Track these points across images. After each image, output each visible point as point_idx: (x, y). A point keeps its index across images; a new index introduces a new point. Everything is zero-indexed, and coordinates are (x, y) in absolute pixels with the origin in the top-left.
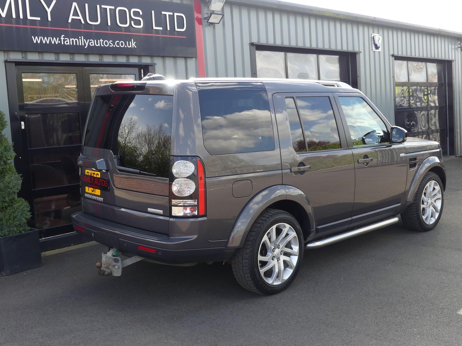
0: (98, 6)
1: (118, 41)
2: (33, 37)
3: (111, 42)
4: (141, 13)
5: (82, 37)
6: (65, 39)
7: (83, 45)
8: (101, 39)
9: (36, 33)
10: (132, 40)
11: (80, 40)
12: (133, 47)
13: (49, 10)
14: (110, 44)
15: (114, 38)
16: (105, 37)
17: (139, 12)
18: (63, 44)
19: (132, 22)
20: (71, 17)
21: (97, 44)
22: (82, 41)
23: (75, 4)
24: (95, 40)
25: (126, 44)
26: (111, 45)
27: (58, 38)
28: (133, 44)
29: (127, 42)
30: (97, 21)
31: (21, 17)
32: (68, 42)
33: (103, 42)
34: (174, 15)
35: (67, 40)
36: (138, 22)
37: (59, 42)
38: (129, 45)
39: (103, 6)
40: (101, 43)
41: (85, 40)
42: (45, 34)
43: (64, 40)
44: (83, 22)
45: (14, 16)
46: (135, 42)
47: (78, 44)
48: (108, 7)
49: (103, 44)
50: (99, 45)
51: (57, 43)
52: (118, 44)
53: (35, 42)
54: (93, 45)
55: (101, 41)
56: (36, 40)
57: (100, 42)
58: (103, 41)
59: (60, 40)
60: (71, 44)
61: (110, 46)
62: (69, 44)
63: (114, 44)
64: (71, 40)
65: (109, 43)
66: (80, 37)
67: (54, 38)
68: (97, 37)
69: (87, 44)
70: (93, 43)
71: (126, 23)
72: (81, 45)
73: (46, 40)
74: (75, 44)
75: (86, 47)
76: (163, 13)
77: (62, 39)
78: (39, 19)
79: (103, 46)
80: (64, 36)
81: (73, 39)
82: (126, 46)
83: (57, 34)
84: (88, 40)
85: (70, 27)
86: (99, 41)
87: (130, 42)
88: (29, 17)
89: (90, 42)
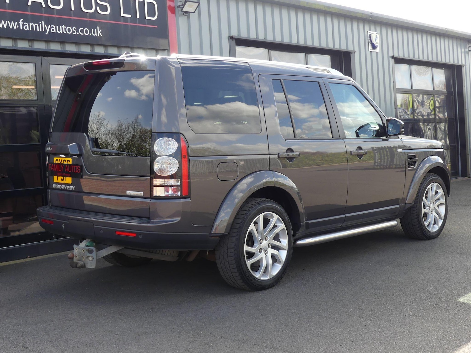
1: (83, 29)
3: (74, 29)
5: (43, 22)
6: (24, 23)
7: (44, 31)
8: (64, 26)
10: (98, 27)
11: (40, 25)
12: (99, 35)
14: (73, 31)
15: (78, 25)
16: (68, 23)
18: (21, 29)
19: (98, 8)
21: (59, 30)
22: (42, 27)
24: (57, 26)
25: (90, 32)
26: (74, 32)
27: (16, 23)
28: (98, 32)
29: (92, 30)
30: (59, 5)
32: (28, 27)
33: (65, 29)
34: (144, 1)
35: (26, 25)
36: (104, 8)
37: (18, 27)
38: (94, 33)
40: (63, 29)
41: (45, 25)
43: (23, 25)
44: (44, 6)
46: (101, 30)
47: (38, 30)
49: (66, 31)
50: (61, 32)
51: (15, 28)
52: (82, 31)
54: (55, 31)
55: (64, 27)
57: (62, 28)
58: (65, 27)
59: (18, 24)
60: (31, 29)
61: (73, 33)
62: (28, 29)
63: (78, 31)
64: (31, 25)
65: (73, 30)
66: (40, 22)
67: (12, 22)
68: (59, 23)
69: (48, 31)
70: (54, 29)
71: (91, 9)
72: (41, 30)
73: (3, 24)
74: (34, 30)
75: (46, 34)
77: (21, 23)
79: (65, 33)
80: (23, 20)
81: (33, 24)
82: (91, 34)
83: (15, 18)
84: (49, 26)
85: (29, 11)
86: (61, 27)
87: (96, 30)
89: (51, 28)
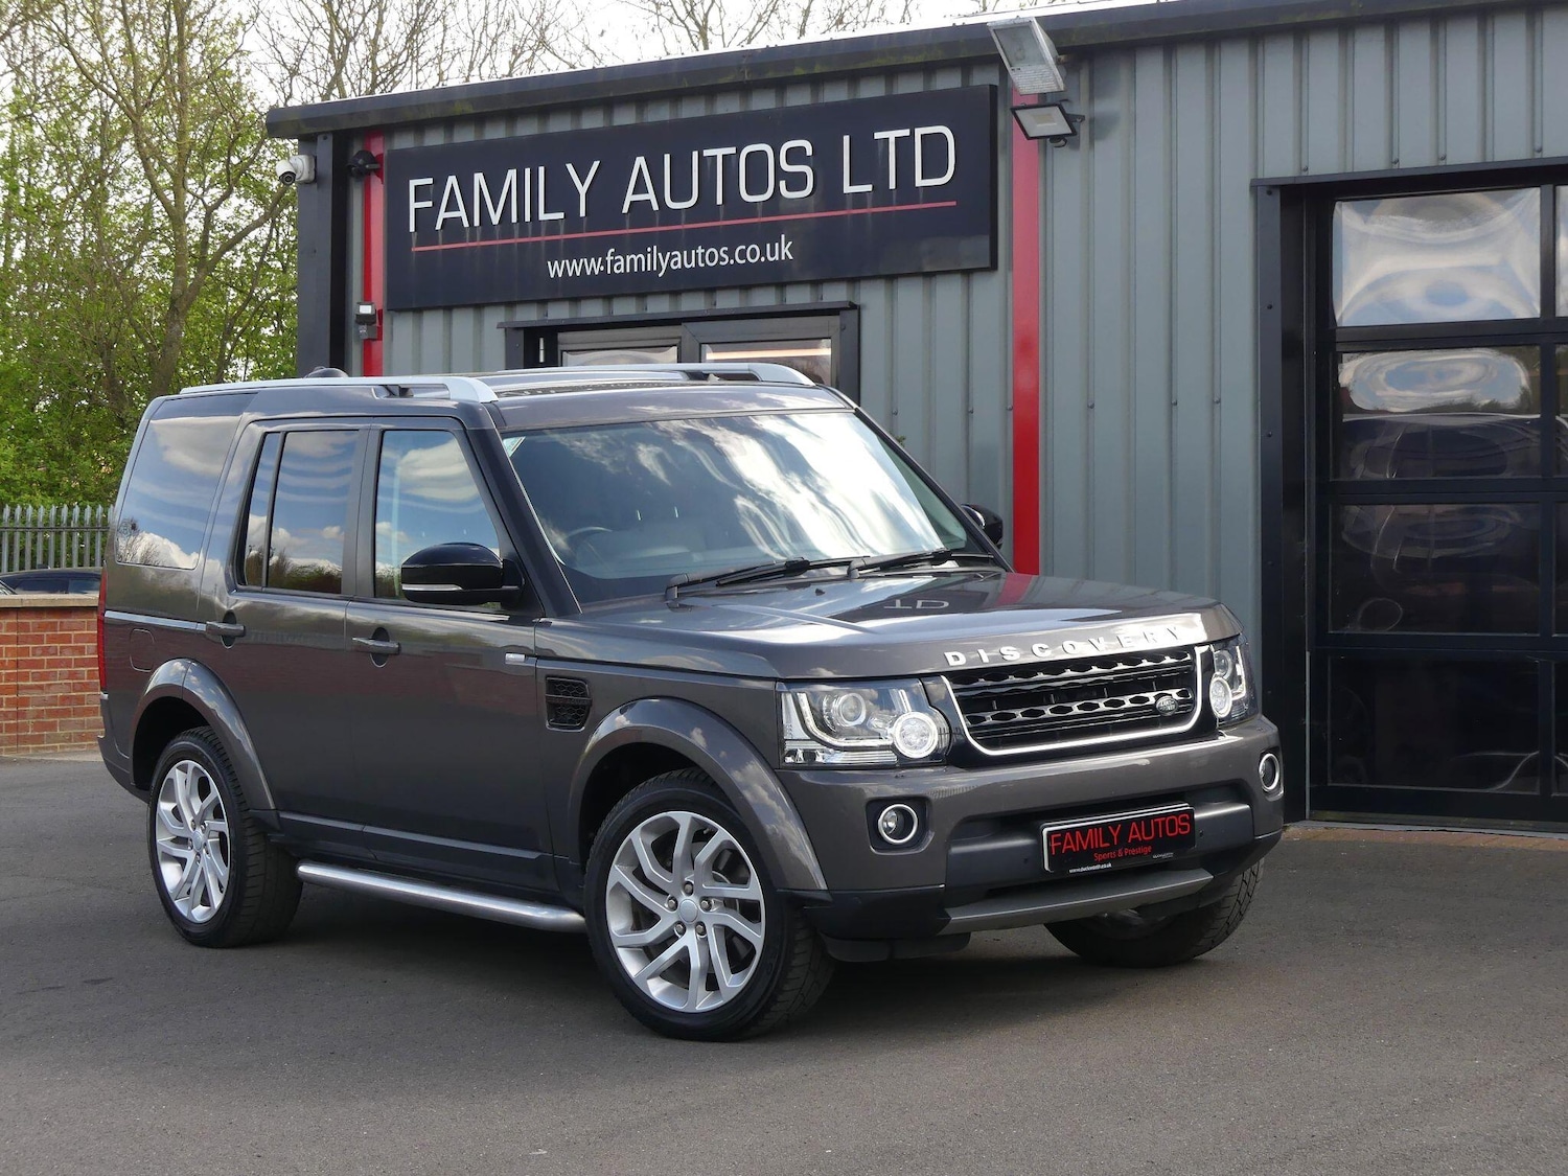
0: (695, 154)
1: (744, 247)
2: (549, 263)
3: (724, 252)
4: (809, 151)
5: (655, 247)
6: (616, 258)
7: (655, 269)
8: (700, 247)
9: (555, 251)
10: (783, 236)
11: (649, 255)
12: (783, 258)
13: (582, 190)
14: (721, 259)
15: (731, 238)
16: (710, 239)
17: (803, 149)
18: (609, 272)
19: (782, 184)
20: (630, 197)
21: (689, 261)
22: (655, 260)
23: (640, 161)
24: (685, 253)
25: (763, 253)
26: (724, 260)
27: (600, 259)
28: (784, 250)
29: (768, 245)
30: (689, 197)
31: (528, 218)
32: (622, 264)
33: (703, 255)
34: (912, 133)
35: (620, 260)
36: (796, 182)
37: (602, 268)
38: (772, 255)
39: (707, 153)
40: (700, 257)
41: (660, 254)
42: (574, 251)
43: (613, 262)
44: (655, 207)
45: (514, 220)
46: (790, 243)
47: (643, 269)
48: (719, 153)
49: (704, 261)
50: (693, 264)
51: (597, 272)
52: (743, 255)
53: (552, 276)
54: (679, 266)
55: (700, 250)
56: (555, 269)
57: (696, 254)
58: (703, 251)
59: (604, 263)
60: (628, 271)
61: (721, 263)
62: (622, 270)
63: (732, 256)
64: (628, 258)
65: (720, 256)
66: (649, 249)
67: (593, 260)
68: (689, 242)
69: (664, 268)
70: (679, 260)
71: (765, 190)
72: (649, 269)
73: (574, 268)
74: (636, 270)
75: (660, 275)
76: (878, 135)
77: (609, 258)
78: (561, 215)
79: (703, 265)
80: (613, 250)
81: (633, 256)
82: (763, 259)
83: (596, 249)
84: (669, 253)
85: (628, 226)
86: (693, 252)
87: (777, 244)
88: (542, 216)
89: (671, 257)
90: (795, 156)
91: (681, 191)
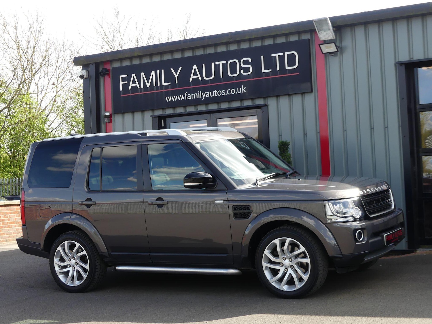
0: (213, 64)
1: (230, 90)
2: (166, 97)
3: (223, 91)
4: (250, 61)
5: (201, 91)
7: (201, 97)
9: (168, 94)
10: (243, 86)
11: (199, 94)
12: (243, 92)
13: (176, 76)
14: (223, 93)
15: (225, 87)
16: (218, 88)
17: (248, 60)
18: (186, 99)
20: (192, 77)
21: (212, 95)
22: (201, 95)
23: (195, 66)
24: (211, 92)
25: (236, 91)
26: (223, 94)
27: (183, 95)
28: (243, 90)
29: (238, 89)
30: (211, 76)
31: (159, 85)
32: (190, 97)
34: (284, 54)
35: (189, 95)
36: (246, 70)
37: (184, 98)
38: (239, 91)
39: (217, 63)
40: (216, 93)
41: (202, 93)
42: (174, 94)
43: (187, 96)
44: (200, 79)
45: (154, 85)
46: (245, 88)
47: (197, 98)
48: (221, 63)
49: (217, 94)
50: (213, 95)
51: (182, 99)
52: (229, 92)
53: (167, 101)
54: (209, 96)
55: (215, 91)
56: (168, 99)
57: (214, 93)
58: (217, 91)
59: (184, 97)
60: (192, 98)
61: (223, 95)
62: (190, 98)
63: (226, 92)
64: (192, 95)
65: (222, 93)
66: (199, 92)
67: (180, 96)
68: (211, 89)
69: (204, 97)
70: (209, 94)
71: (236, 73)
72: (199, 98)
73: (174, 98)
74: (195, 98)
75: (203, 99)
76: (273, 55)
77: (186, 95)
78: (170, 83)
79: (217, 96)
80: (187, 93)
81: (193, 94)
82: (236, 93)
83: (182, 93)
84: (205, 93)
85: (191, 85)
86: (213, 92)
87: (241, 88)
88: (164, 84)
90: (245, 62)
91: (209, 74)
